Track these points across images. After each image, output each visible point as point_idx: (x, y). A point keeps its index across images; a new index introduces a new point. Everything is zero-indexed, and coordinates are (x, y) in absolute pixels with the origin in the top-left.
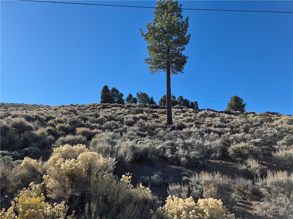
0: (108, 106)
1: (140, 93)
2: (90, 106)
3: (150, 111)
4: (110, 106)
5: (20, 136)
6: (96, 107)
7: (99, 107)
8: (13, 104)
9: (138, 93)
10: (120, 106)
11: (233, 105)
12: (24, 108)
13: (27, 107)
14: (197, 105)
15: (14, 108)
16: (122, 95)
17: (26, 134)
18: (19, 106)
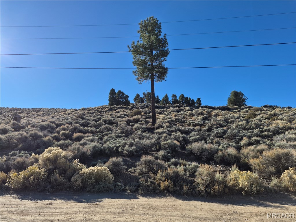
0: (114, 108)
1: (146, 92)
2: (99, 109)
3: (149, 112)
4: (116, 108)
5: (34, 142)
6: (104, 110)
7: (107, 109)
8: (34, 109)
9: (144, 93)
10: (125, 108)
11: (232, 100)
12: (44, 112)
13: (46, 111)
14: (200, 101)
15: (35, 113)
16: (127, 96)
17: (38, 141)
18: (39, 110)
